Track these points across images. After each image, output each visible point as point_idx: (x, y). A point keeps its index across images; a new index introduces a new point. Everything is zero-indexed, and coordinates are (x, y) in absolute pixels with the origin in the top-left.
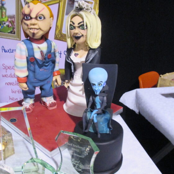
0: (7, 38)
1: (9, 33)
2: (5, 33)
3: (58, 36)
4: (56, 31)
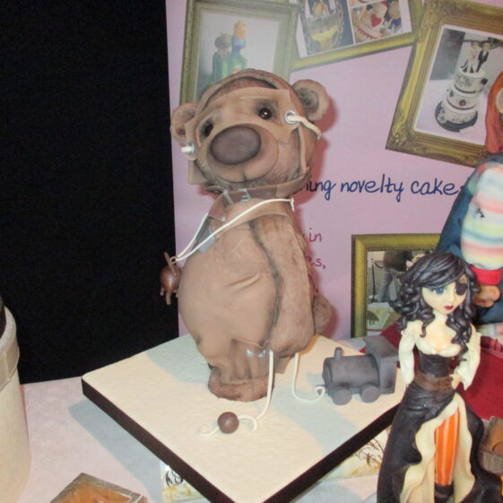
3: (397, 141)
4: (393, 125)
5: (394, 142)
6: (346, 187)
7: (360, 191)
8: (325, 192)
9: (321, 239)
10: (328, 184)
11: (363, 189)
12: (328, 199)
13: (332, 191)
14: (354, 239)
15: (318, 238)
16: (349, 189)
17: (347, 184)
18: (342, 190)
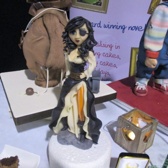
0: (91, 11)
1: (94, 4)
2: (90, 4)
3: (152, 10)
4: (151, 4)
5: (151, 11)
6: (130, 28)
7: (136, 30)
8: (122, 30)
9: (119, 48)
10: (124, 27)
11: (137, 29)
12: (123, 33)
13: (125, 30)
14: (132, 49)
15: (119, 47)
16: (132, 29)
17: (131, 27)
18: (129, 29)
